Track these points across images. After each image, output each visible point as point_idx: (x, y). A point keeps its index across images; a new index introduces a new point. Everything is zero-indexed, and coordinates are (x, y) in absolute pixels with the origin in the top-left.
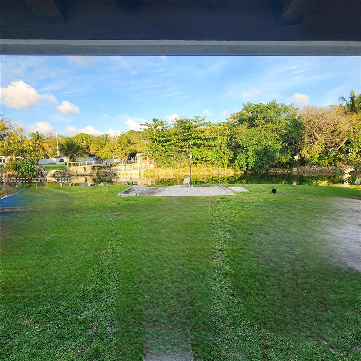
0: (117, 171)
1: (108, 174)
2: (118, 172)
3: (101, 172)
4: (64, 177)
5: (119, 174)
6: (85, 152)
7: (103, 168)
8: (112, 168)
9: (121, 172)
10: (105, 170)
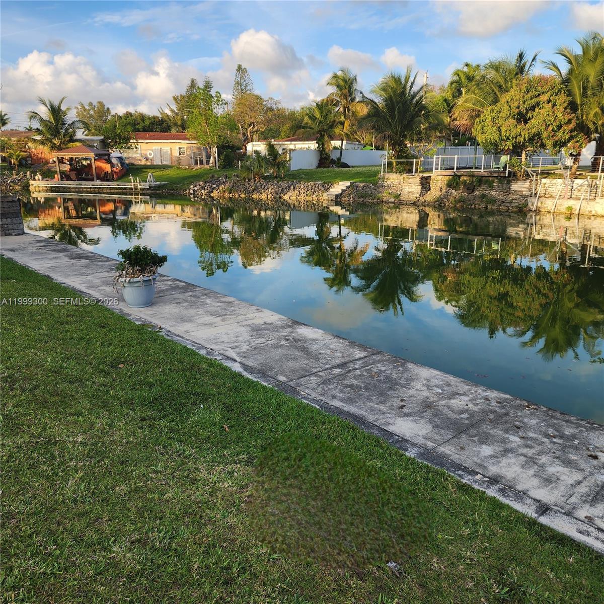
0: (535, 200)
1: (495, 208)
2: (534, 203)
3: (475, 197)
4: (364, 205)
5: (538, 212)
6: (437, 126)
7: (486, 182)
8: (515, 186)
9: (549, 204)
10: (493, 193)
